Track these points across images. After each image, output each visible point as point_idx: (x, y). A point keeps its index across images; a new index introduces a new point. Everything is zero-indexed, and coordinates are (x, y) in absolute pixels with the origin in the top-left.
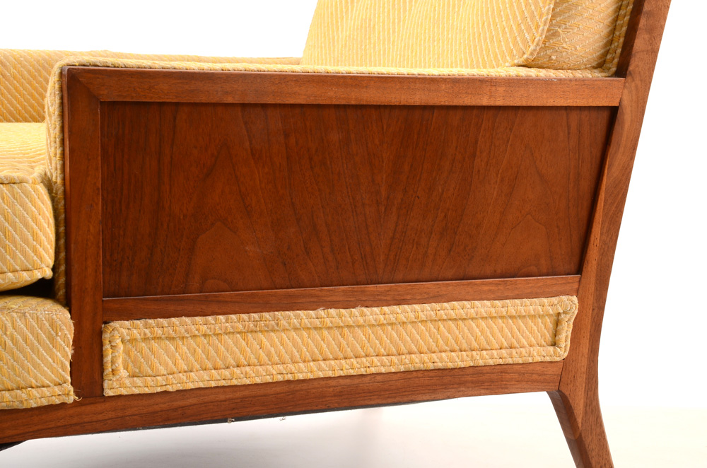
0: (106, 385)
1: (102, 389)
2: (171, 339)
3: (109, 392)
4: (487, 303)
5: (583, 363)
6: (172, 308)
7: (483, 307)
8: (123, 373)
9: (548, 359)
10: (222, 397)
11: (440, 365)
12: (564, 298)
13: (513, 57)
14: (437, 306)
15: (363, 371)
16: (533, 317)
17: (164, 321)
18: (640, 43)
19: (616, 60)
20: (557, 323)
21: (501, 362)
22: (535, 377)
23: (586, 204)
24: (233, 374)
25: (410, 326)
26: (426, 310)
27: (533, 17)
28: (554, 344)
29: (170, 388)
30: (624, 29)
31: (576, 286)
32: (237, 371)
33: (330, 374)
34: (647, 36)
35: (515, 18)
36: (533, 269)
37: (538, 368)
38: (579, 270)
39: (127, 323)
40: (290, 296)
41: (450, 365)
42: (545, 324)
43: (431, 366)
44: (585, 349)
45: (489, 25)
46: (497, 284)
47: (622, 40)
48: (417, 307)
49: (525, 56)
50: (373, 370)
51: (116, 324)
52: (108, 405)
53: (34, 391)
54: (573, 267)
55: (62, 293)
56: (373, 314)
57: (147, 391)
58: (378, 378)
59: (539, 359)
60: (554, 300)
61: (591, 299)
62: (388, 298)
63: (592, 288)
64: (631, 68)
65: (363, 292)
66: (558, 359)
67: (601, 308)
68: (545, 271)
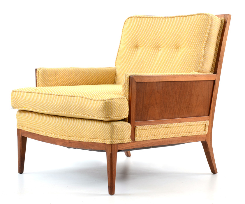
0: (135, 139)
1: (135, 140)
2: (145, 130)
3: (136, 140)
4: (194, 122)
5: (210, 135)
6: (145, 123)
7: (194, 123)
8: (138, 137)
9: (204, 134)
10: (152, 142)
11: (187, 135)
12: (207, 121)
13: (194, 70)
14: (186, 123)
15: (174, 137)
16: (201, 125)
17: (144, 126)
18: (219, 67)
19: (214, 70)
20: (205, 126)
21: (196, 135)
22: (202, 138)
23: (210, 101)
24: (154, 137)
25: (182, 127)
26: (184, 124)
27: (198, 62)
28: (205, 131)
29: (145, 140)
30: (215, 64)
31: (208, 118)
32: (155, 136)
33: (169, 137)
34: (220, 66)
35: (194, 62)
36: (201, 115)
37: (202, 136)
38: (209, 115)
39: (139, 126)
40: (163, 121)
41: (188, 135)
42: (203, 126)
43: (185, 136)
44: (210, 132)
45: (186, 63)
46: (196, 118)
47: (214, 66)
48: (183, 123)
49: (198, 70)
50: (176, 136)
51: (137, 127)
52: (135, 143)
53: (126, 140)
54: (208, 114)
55: (128, 120)
56: (176, 124)
57: (141, 140)
58: (177, 138)
59: (202, 134)
60: (205, 121)
61: (211, 121)
62: (178, 121)
63: (211, 119)
64: (217, 72)
65: (174, 120)
66: (206, 134)
67: (212, 123)
68: (203, 115)
